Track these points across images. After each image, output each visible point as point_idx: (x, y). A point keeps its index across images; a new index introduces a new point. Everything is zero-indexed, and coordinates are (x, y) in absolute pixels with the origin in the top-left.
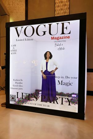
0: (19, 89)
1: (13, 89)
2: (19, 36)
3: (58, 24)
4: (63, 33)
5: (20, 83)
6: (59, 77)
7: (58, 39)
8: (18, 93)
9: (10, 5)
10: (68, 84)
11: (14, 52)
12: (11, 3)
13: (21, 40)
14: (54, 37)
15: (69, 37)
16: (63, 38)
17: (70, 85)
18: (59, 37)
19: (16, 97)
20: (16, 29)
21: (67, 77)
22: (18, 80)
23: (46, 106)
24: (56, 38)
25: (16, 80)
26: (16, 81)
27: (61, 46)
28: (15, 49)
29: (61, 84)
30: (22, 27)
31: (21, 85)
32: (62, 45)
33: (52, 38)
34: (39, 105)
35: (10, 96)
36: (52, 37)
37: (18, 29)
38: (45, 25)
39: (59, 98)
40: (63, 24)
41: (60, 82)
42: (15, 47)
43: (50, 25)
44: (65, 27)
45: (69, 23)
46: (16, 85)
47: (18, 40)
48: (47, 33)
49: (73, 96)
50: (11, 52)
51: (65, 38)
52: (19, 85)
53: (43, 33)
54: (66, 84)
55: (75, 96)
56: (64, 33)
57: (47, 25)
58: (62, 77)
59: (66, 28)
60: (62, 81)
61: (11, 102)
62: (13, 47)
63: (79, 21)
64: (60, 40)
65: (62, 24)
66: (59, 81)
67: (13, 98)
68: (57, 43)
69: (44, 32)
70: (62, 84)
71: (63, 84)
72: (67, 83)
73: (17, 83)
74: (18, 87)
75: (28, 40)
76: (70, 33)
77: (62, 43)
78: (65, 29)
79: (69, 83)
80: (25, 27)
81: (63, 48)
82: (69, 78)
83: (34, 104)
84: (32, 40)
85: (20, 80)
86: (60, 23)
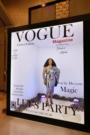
0: (20, 95)
1: (14, 95)
2: (20, 40)
3: (59, 27)
4: (65, 36)
5: (21, 89)
6: (62, 83)
7: (60, 42)
8: (18, 99)
9: (15, 16)
10: (72, 91)
11: (15, 57)
12: (16, 15)
13: (22, 45)
14: (55, 40)
15: (71, 40)
16: (66, 41)
17: (74, 91)
18: (61, 40)
19: (17, 104)
20: (17, 34)
21: (71, 83)
22: (18, 86)
23: (48, 114)
24: (58, 42)
26: (17, 87)
27: (63, 50)
28: (16, 54)
29: (64, 91)
30: (23, 32)
31: (22, 91)
32: (65, 48)
33: (54, 42)
34: (40, 113)
35: (11, 103)
36: (53, 41)
37: (19, 33)
38: (46, 29)
39: (63, 106)
40: (65, 27)
41: (63, 88)
42: (16, 52)
43: (51, 29)
44: (67, 29)
45: (72, 25)
46: (17, 90)
47: (19, 45)
48: (49, 36)
49: (75, 100)
50: (12, 57)
51: (68, 41)
52: (19, 91)
53: (44, 37)
54: (69, 91)
56: (67, 35)
57: (48, 28)
58: (65, 83)
59: (69, 31)
60: (65, 87)
61: (12, 109)
62: (14, 52)
63: (82, 22)
66: (61, 87)
67: (13, 105)
68: (59, 47)
69: (46, 36)
70: (65, 91)
71: (66, 91)
72: (71, 90)
74: (19, 93)
75: (29, 44)
76: (73, 36)
77: (64, 46)
78: (67, 32)
79: (73, 90)
80: (26, 31)
81: (65, 52)
82: (73, 84)
83: (35, 112)
84: (33, 44)
85: (21, 86)
86: (62, 26)
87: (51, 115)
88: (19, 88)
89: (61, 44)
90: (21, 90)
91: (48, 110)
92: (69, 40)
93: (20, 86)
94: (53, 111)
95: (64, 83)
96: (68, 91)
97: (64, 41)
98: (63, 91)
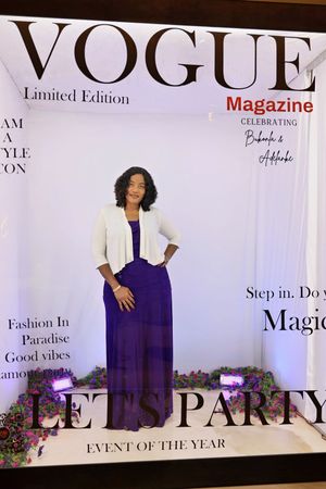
2: (40, 70)
3: (256, 37)
4: (281, 84)
5: (54, 339)
6: (269, 295)
7: (258, 108)
10: (313, 326)
13: (57, 96)
14: (239, 99)
15: (308, 107)
16: (285, 107)
17: (319, 326)
18: (262, 102)
19: (28, 422)
20: (24, 29)
21: (306, 292)
23: (208, 443)
24: (249, 106)
25: (29, 324)
26: (26, 331)
27: (274, 147)
28: (18, 144)
29: (279, 326)
30: (61, 27)
32: (280, 140)
33: (233, 104)
34: (166, 445)
36: (229, 99)
38: (192, 36)
39: (273, 393)
40: (280, 42)
41: (276, 317)
42: (14, 132)
43: (219, 38)
44: (289, 56)
45: (307, 40)
47: (38, 96)
48: (206, 73)
49: (226, 380)
51: (292, 106)
53: (184, 73)
54: (301, 325)
55: (239, 380)
56: (288, 83)
57: (204, 33)
58: (283, 294)
59: (296, 63)
60: (283, 312)
62: (2, 131)
64: (268, 115)
65: (274, 41)
66: (267, 312)
69: (192, 71)
70: (283, 328)
71: (287, 326)
72: (307, 321)
73: (35, 342)
75: (100, 98)
76: (312, 88)
77: (278, 130)
78: (289, 69)
79: (313, 321)
80: (77, 26)
81: (282, 155)
82: (315, 294)
83: (142, 446)
84: (121, 100)
85: (55, 323)
86: (267, 36)
87: (221, 443)
88: (43, 332)
89: (263, 121)
90: (51, 346)
91: (209, 425)
92: (297, 106)
93: (46, 324)
94: (231, 423)
95: (277, 295)
96: (294, 327)
97: (277, 106)
98: (274, 327)
